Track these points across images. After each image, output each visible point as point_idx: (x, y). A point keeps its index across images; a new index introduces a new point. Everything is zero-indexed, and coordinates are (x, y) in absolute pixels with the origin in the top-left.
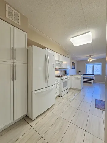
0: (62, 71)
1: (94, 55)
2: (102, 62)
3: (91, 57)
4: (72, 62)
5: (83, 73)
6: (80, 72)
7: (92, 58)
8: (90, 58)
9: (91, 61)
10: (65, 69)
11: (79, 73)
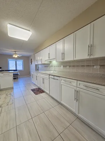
1: (19, 52)
3: (16, 53)
5: (5, 70)
9: (16, 57)
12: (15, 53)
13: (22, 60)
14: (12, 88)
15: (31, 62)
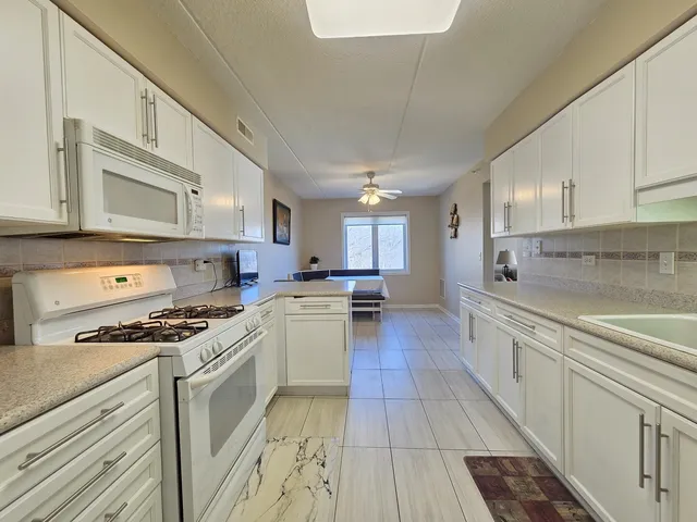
0: (202, 267)
1: (387, 172)
2: (408, 213)
3: (375, 180)
4: (275, 203)
5: (329, 268)
6: (314, 260)
7: (377, 186)
8: (371, 185)
9: (375, 200)
10: (223, 248)
11: (315, 268)
12: (368, 181)
13: (403, 220)
14: (342, 394)
15: (451, 226)
